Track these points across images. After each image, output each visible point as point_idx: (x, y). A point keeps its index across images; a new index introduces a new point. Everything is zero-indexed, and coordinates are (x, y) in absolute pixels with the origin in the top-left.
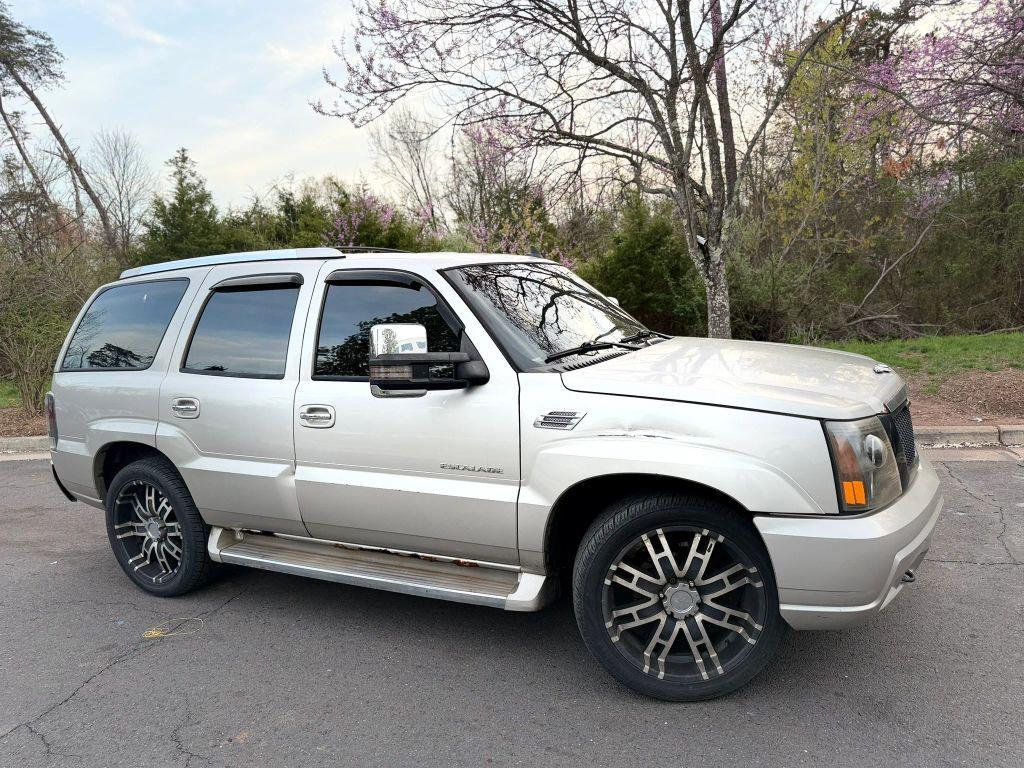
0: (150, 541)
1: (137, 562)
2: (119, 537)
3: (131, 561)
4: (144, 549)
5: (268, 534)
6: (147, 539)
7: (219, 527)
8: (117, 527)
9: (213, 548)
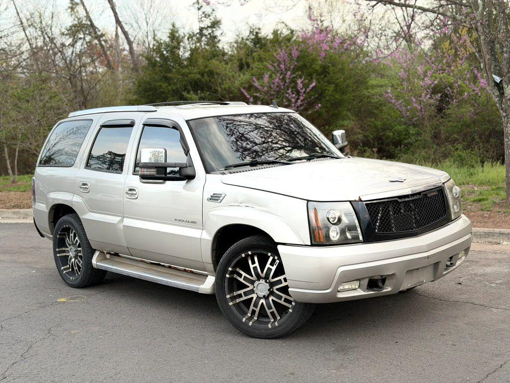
0: (71, 258)
1: (65, 269)
2: (58, 255)
3: (62, 268)
4: (69, 262)
5: (117, 255)
6: (70, 257)
7: (98, 250)
8: (57, 250)
9: (94, 261)
